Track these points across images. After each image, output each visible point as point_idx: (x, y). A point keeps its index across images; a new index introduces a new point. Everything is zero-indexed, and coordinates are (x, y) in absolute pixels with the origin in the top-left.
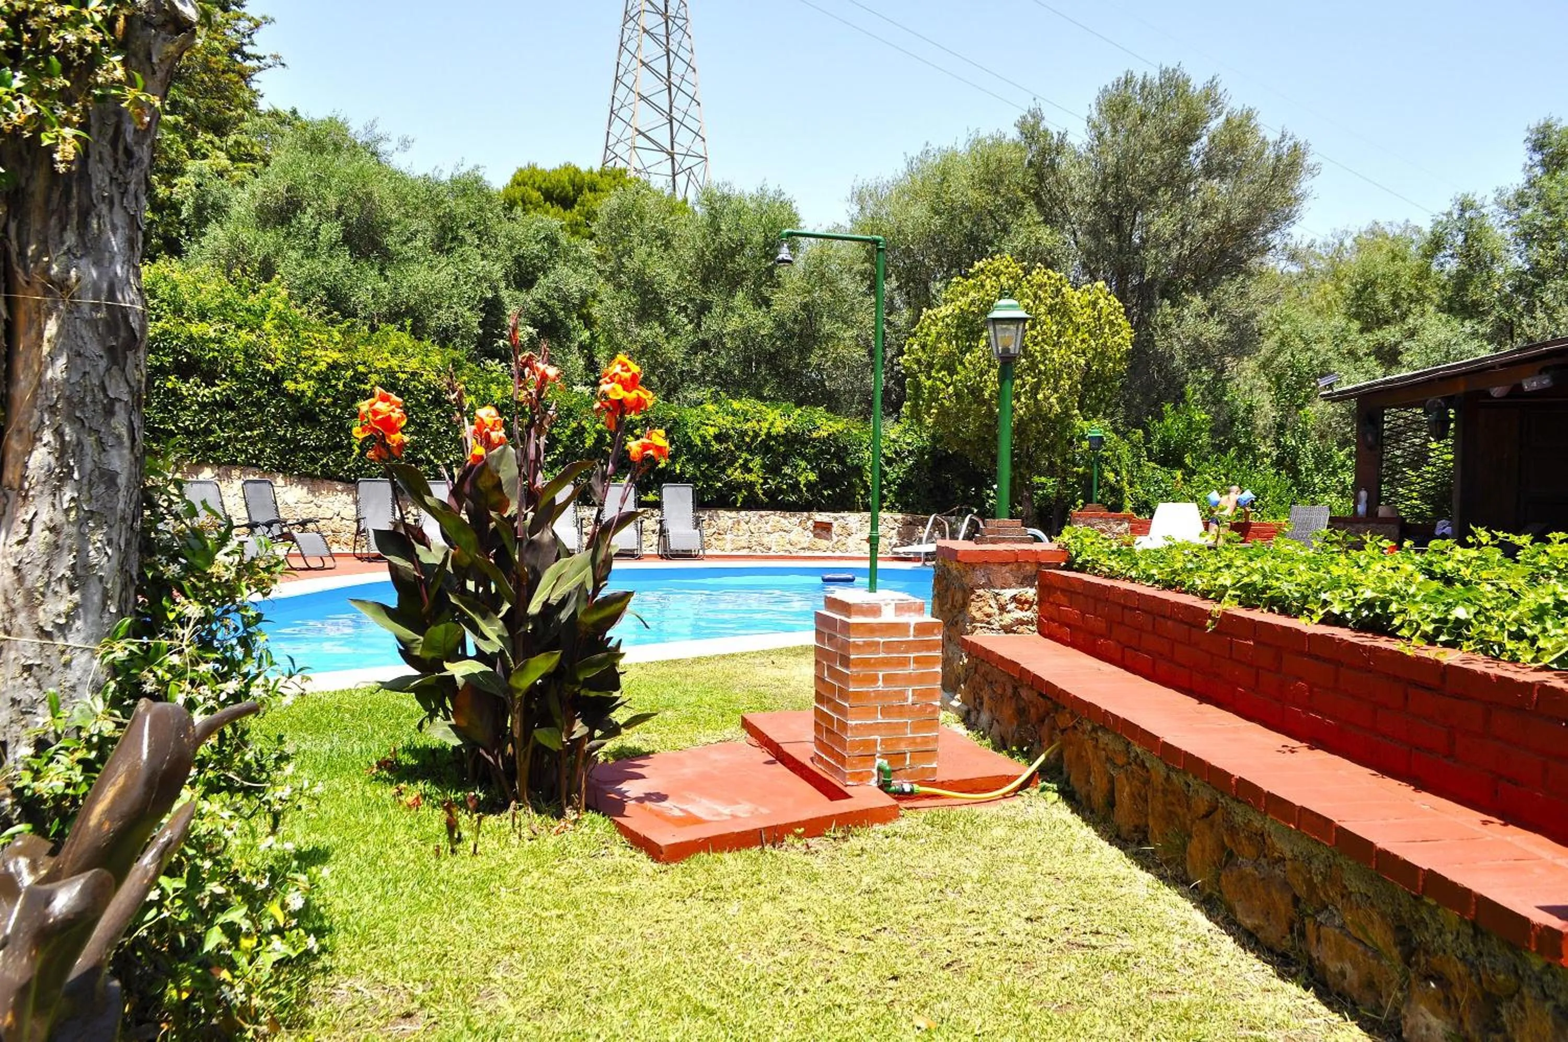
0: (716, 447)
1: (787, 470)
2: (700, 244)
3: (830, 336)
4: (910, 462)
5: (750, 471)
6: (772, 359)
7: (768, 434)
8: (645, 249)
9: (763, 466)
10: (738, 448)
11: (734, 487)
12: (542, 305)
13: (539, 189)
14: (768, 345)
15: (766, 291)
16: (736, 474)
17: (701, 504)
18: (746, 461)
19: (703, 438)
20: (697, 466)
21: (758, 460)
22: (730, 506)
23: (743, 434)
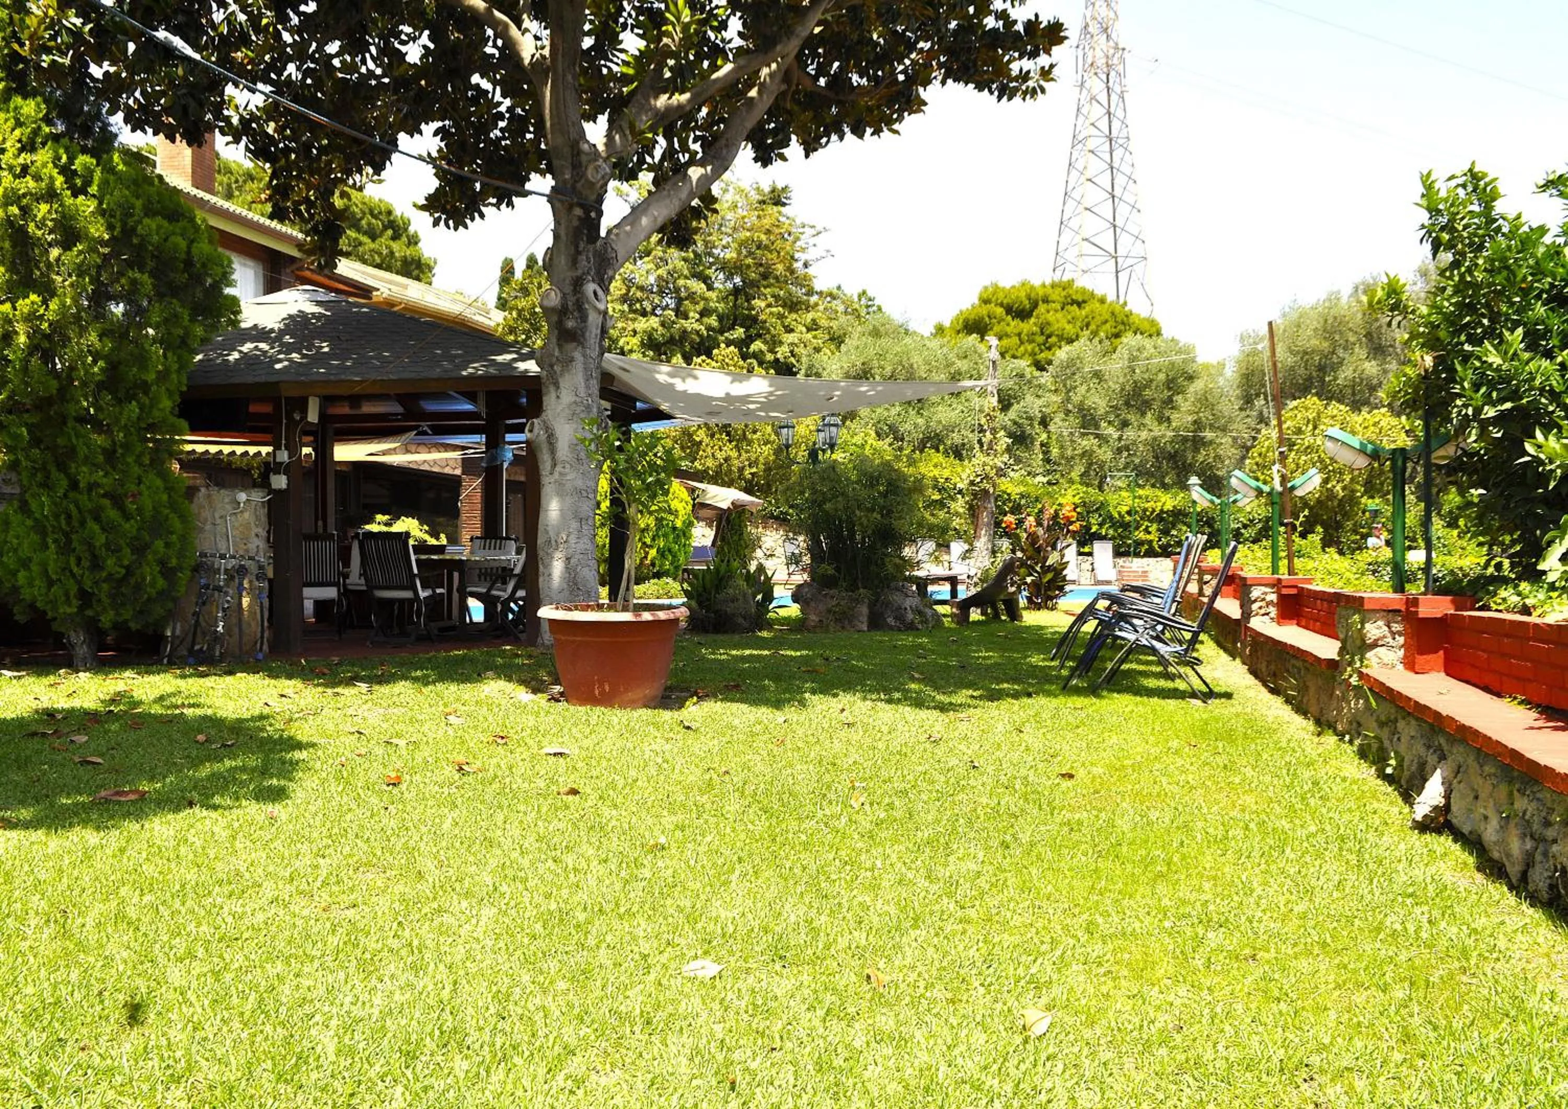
0: (1128, 518)
1: (1174, 532)
2: (1121, 380)
3: (1211, 442)
4: (1260, 526)
5: (1149, 533)
6: (1172, 457)
7: (1162, 511)
8: (1084, 387)
9: (1158, 530)
10: (1142, 519)
11: (1139, 543)
12: (1015, 423)
13: (1002, 305)
14: (1169, 448)
15: (1167, 413)
16: (1142, 536)
17: (1118, 554)
18: (1147, 527)
19: (1119, 513)
20: (1116, 530)
21: (1155, 526)
22: (1137, 555)
23: (1145, 510)
